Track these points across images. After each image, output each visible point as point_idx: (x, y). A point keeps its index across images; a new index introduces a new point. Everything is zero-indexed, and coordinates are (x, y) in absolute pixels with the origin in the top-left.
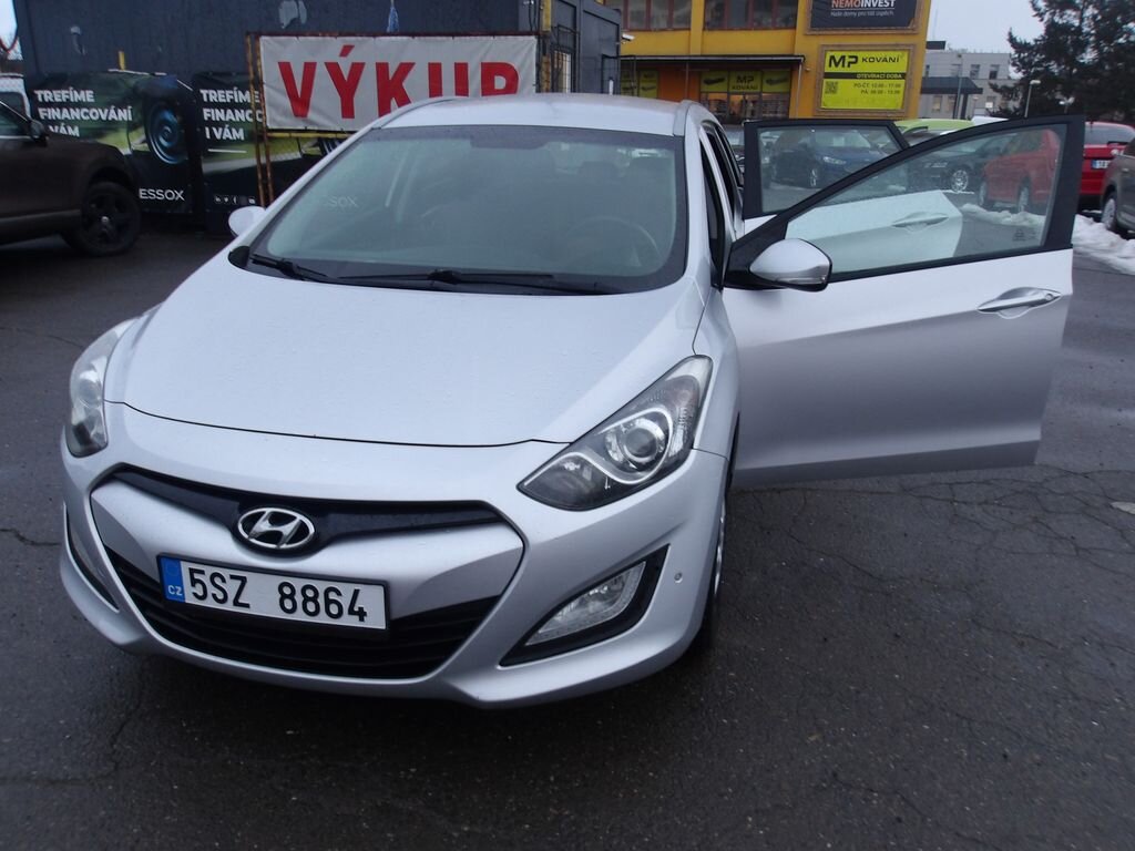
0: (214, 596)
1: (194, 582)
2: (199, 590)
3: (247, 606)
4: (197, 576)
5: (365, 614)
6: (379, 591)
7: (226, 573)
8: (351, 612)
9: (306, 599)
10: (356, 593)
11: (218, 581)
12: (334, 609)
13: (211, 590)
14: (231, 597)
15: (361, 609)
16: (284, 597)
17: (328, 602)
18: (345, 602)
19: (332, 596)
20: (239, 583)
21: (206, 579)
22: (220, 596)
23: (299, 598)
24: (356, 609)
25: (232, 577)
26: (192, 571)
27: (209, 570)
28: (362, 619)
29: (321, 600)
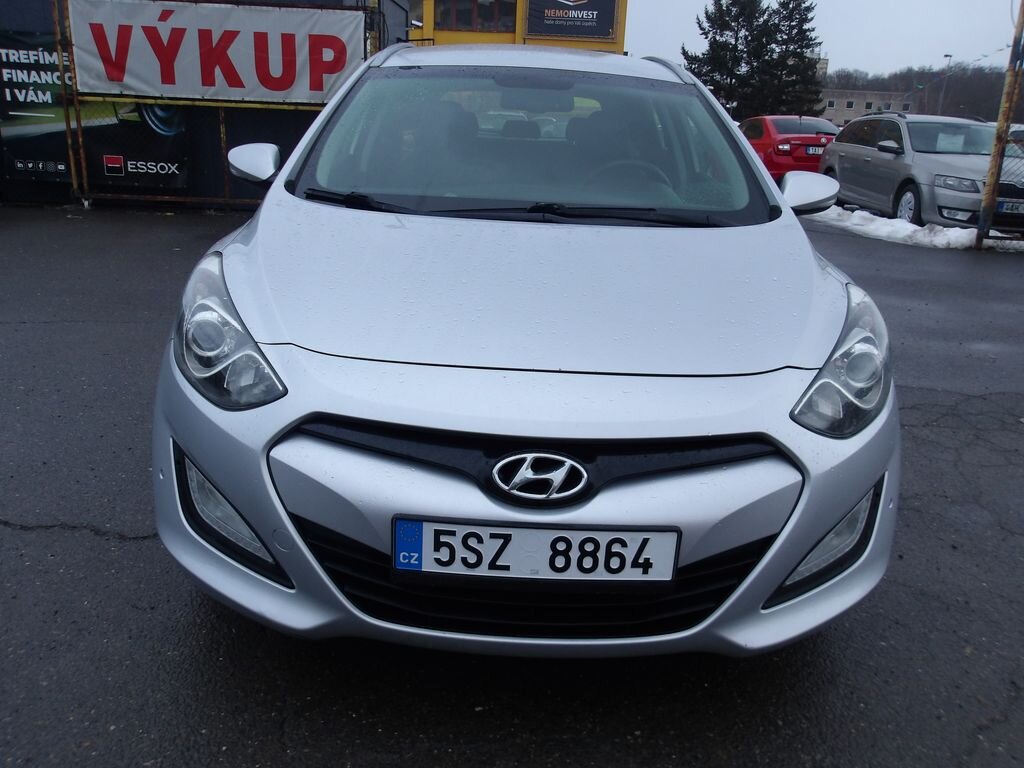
0: (464, 561)
1: (438, 546)
2: (444, 555)
3: (507, 568)
4: (443, 539)
5: (650, 565)
6: (673, 537)
7: (484, 532)
8: (635, 564)
9: (584, 554)
10: (645, 542)
11: (472, 542)
12: (615, 563)
13: (461, 552)
14: (487, 560)
15: (647, 560)
16: (556, 553)
17: (609, 555)
18: (629, 554)
19: (616, 548)
20: (501, 542)
21: (456, 542)
22: (472, 559)
23: (575, 554)
24: (641, 561)
25: (493, 536)
26: (438, 533)
27: (462, 531)
28: (645, 572)
29: (601, 555)
